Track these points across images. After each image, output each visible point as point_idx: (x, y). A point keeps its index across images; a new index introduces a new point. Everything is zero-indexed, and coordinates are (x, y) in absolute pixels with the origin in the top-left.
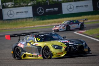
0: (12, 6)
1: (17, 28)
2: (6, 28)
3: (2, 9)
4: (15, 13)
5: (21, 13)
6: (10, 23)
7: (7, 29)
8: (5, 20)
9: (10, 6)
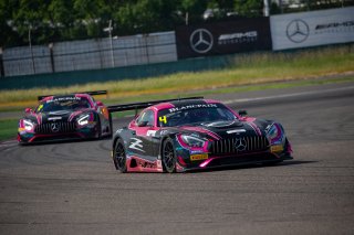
0: (302, 5)
1: (316, 77)
2: (281, 78)
3: (268, 18)
4: (312, 28)
5: (330, 29)
6: (295, 60)
7: (284, 81)
8: (277, 52)
9: (294, 6)
